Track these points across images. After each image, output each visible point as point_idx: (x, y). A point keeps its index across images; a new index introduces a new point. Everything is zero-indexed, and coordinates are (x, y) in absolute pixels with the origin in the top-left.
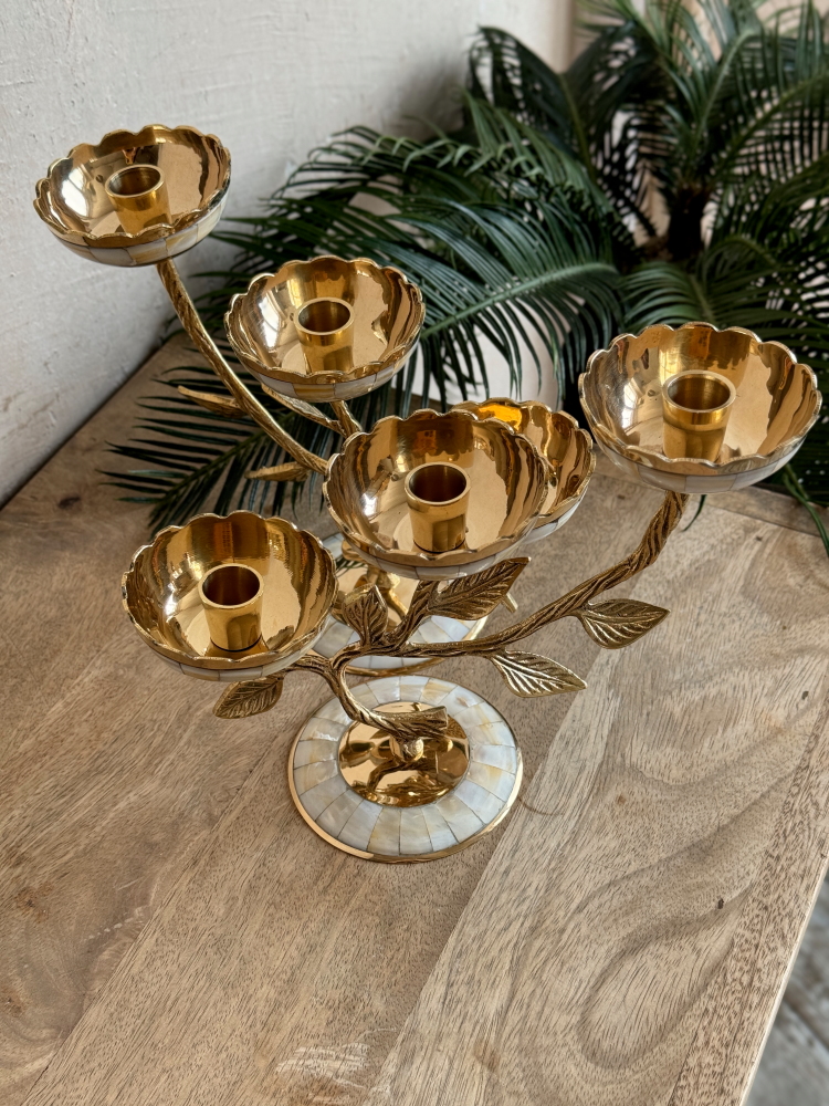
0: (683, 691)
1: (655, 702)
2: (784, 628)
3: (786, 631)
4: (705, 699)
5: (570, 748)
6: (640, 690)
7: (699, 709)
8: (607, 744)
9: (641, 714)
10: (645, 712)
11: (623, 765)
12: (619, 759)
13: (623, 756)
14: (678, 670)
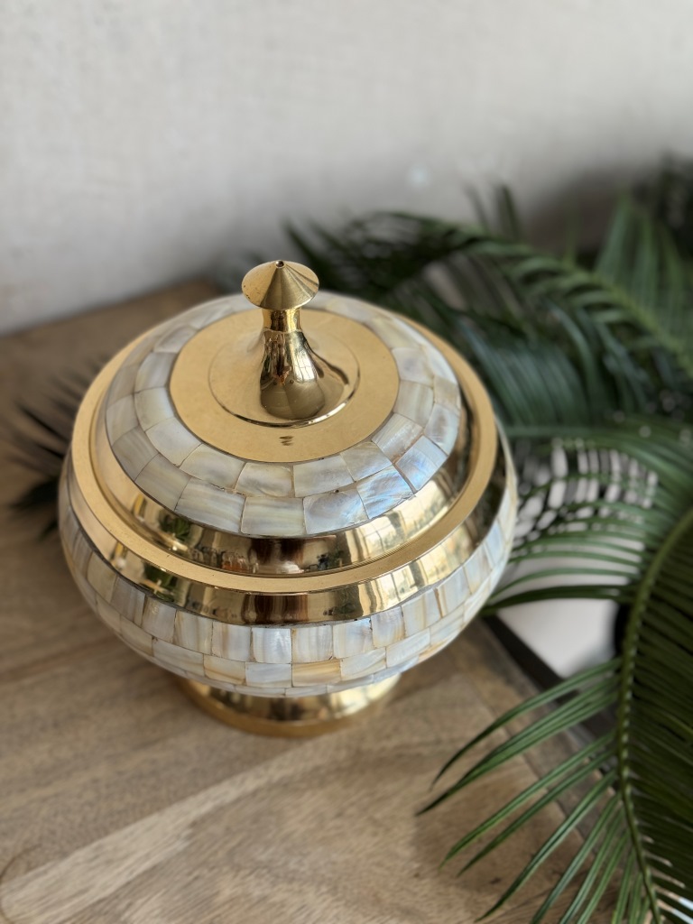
0: (252, 877)
1: (216, 871)
2: (417, 876)
3: (415, 880)
4: (263, 899)
5: (94, 864)
6: (215, 848)
7: (247, 906)
8: (128, 883)
9: (190, 874)
10: (196, 874)
11: (119, 915)
12: (122, 906)
13: (129, 905)
14: (271, 850)
